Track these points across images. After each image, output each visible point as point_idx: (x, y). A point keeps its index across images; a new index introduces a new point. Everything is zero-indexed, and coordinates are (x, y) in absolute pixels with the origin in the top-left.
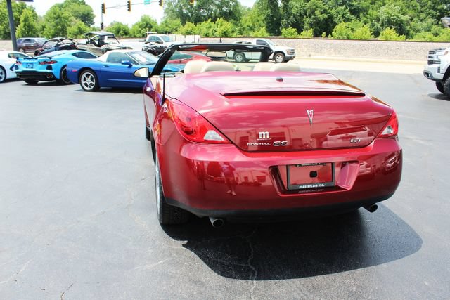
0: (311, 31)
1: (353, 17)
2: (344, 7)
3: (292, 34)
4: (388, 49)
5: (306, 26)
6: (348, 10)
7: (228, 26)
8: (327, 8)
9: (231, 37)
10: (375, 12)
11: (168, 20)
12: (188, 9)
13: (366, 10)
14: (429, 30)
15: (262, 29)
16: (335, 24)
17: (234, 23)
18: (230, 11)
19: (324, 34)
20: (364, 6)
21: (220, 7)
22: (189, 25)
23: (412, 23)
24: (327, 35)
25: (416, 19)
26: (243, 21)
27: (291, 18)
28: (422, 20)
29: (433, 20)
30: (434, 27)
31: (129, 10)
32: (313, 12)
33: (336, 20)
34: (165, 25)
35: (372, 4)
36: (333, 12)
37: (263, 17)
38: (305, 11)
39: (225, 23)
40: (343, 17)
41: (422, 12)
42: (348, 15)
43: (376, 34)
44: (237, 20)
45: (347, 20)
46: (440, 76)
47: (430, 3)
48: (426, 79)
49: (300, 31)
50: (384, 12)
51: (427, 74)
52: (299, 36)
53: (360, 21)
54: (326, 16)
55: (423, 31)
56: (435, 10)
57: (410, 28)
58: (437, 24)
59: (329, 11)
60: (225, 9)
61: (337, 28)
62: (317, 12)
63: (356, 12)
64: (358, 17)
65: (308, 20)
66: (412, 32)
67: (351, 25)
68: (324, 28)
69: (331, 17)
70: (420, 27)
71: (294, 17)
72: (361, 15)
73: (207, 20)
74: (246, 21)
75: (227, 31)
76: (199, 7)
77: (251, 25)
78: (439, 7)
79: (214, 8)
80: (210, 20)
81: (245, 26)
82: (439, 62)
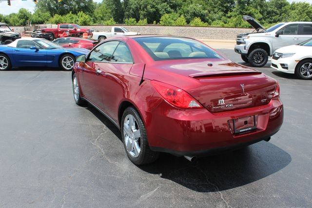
0: (145, 20)
1: (172, 10)
2: (166, 4)
3: (133, 22)
4: (198, 32)
5: (141, 16)
6: (168, 5)
7: (86, 17)
8: (155, 4)
9: (89, 25)
10: (186, 7)
11: (40, 13)
12: (54, 4)
13: (180, 6)
14: (220, 20)
15: (111, 19)
16: (160, 16)
17: (89, 15)
18: (85, 6)
19: (155, 22)
20: (179, 3)
21: (78, 3)
22: (57, 17)
23: (210, 15)
24: (157, 23)
25: (212, 12)
26: (95, 13)
27: (131, 11)
28: (215, 13)
29: (222, 13)
30: (223, 17)
31: (9, 4)
32: (146, 7)
33: (161, 13)
34: (38, 16)
35: (183, 1)
36: (159, 7)
37: (110, 11)
38: (140, 6)
39: (84, 15)
40: (165, 10)
41: (215, 7)
42: (169, 9)
43: (188, 22)
44: (91, 13)
45: (168, 12)
46: (246, 52)
47: (219, 2)
48: (237, 54)
49: (137, 20)
50: (191, 8)
51: (237, 50)
52: (138, 24)
53: (177, 13)
54: (154, 10)
55: (217, 20)
56: (223, 6)
57: (209, 18)
58: (225, 15)
59: (156, 6)
60: (82, 4)
61: (163, 18)
62: (149, 7)
63: (174, 7)
64: (176, 10)
65: (142, 12)
66: (210, 20)
67: (171, 15)
68: (154, 18)
69: (157, 10)
70: (215, 17)
71: (133, 10)
72: (177, 8)
73: (69, 13)
74: (98, 13)
75: (85, 21)
76: (63, 3)
77: (102, 16)
78: (225, 5)
79: (74, 3)
80: (71, 12)
81: (97, 16)
82: (245, 43)
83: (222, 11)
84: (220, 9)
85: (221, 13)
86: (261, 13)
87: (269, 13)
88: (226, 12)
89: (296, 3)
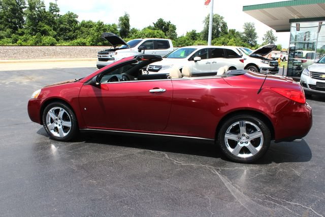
83: (10, 27)
84: (6, 25)
85: (9, 30)
86: (55, 29)
87: (62, 30)
88: (16, 29)
89: (86, 22)
